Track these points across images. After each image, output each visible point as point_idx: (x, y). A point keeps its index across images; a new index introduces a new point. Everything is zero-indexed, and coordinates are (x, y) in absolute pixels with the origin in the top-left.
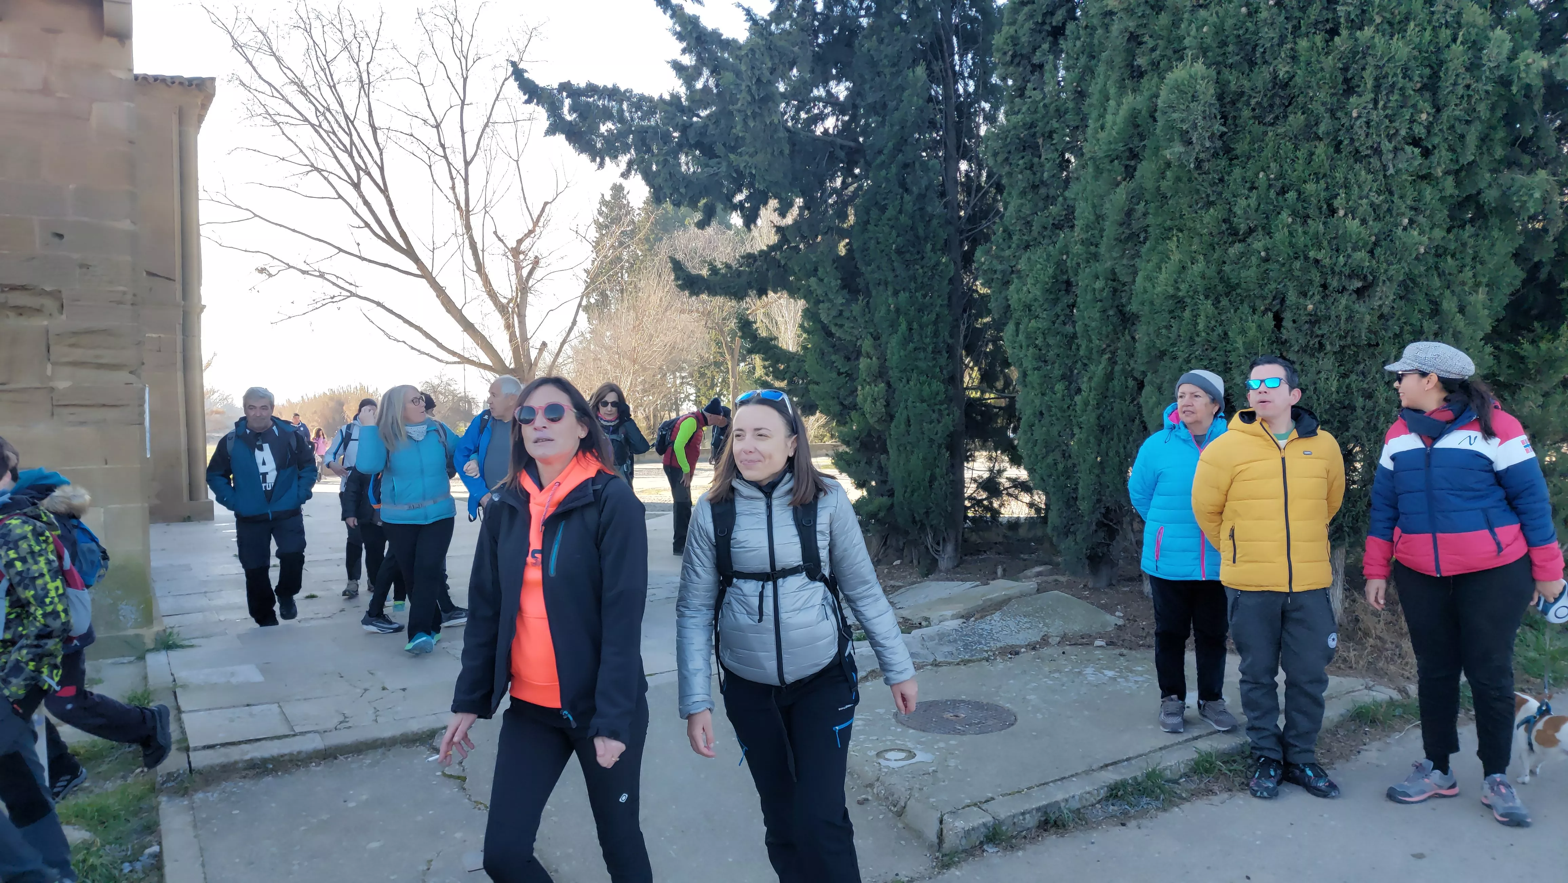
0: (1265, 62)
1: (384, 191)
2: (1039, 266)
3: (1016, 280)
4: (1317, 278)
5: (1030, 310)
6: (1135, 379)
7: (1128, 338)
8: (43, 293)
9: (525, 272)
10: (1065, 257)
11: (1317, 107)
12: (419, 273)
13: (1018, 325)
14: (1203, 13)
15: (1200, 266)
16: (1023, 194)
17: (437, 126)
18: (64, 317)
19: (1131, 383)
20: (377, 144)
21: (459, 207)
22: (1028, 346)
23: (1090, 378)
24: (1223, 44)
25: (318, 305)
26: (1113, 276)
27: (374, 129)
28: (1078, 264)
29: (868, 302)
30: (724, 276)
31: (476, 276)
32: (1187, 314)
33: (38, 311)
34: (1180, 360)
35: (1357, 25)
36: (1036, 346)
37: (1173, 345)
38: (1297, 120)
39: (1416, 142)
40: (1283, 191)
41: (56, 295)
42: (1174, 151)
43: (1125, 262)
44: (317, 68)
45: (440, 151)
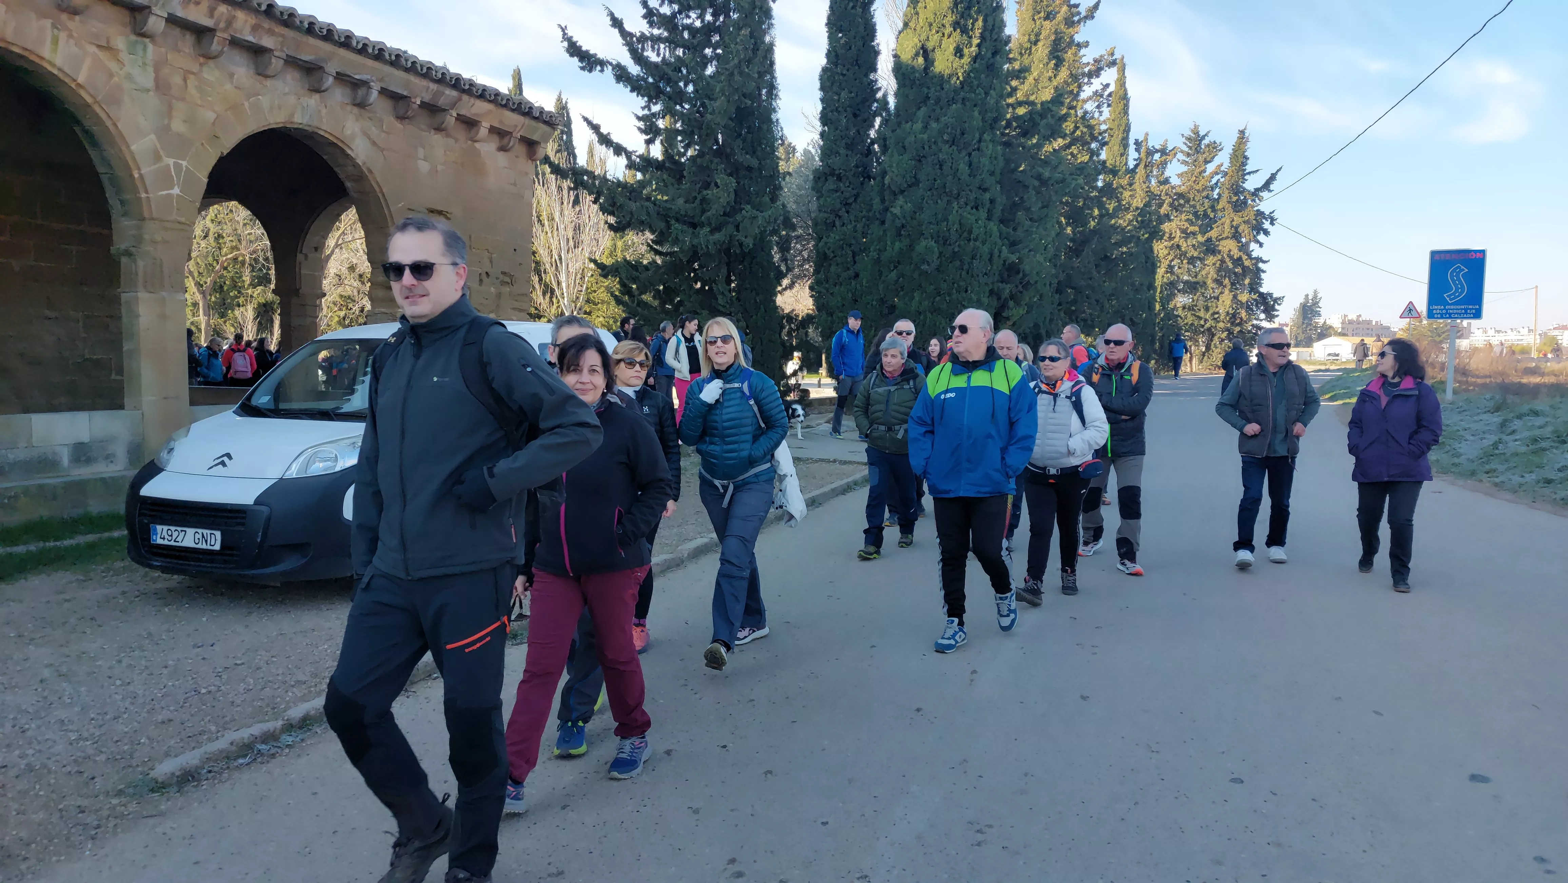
0: (950, 245)
11: (966, 263)
14: (932, 226)
15: (926, 303)
16: (837, 264)
24: (939, 237)
32: (922, 317)
35: (976, 240)
38: (958, 263)
39: (986, 274)
40: (953, 284)
42: (924, 267)
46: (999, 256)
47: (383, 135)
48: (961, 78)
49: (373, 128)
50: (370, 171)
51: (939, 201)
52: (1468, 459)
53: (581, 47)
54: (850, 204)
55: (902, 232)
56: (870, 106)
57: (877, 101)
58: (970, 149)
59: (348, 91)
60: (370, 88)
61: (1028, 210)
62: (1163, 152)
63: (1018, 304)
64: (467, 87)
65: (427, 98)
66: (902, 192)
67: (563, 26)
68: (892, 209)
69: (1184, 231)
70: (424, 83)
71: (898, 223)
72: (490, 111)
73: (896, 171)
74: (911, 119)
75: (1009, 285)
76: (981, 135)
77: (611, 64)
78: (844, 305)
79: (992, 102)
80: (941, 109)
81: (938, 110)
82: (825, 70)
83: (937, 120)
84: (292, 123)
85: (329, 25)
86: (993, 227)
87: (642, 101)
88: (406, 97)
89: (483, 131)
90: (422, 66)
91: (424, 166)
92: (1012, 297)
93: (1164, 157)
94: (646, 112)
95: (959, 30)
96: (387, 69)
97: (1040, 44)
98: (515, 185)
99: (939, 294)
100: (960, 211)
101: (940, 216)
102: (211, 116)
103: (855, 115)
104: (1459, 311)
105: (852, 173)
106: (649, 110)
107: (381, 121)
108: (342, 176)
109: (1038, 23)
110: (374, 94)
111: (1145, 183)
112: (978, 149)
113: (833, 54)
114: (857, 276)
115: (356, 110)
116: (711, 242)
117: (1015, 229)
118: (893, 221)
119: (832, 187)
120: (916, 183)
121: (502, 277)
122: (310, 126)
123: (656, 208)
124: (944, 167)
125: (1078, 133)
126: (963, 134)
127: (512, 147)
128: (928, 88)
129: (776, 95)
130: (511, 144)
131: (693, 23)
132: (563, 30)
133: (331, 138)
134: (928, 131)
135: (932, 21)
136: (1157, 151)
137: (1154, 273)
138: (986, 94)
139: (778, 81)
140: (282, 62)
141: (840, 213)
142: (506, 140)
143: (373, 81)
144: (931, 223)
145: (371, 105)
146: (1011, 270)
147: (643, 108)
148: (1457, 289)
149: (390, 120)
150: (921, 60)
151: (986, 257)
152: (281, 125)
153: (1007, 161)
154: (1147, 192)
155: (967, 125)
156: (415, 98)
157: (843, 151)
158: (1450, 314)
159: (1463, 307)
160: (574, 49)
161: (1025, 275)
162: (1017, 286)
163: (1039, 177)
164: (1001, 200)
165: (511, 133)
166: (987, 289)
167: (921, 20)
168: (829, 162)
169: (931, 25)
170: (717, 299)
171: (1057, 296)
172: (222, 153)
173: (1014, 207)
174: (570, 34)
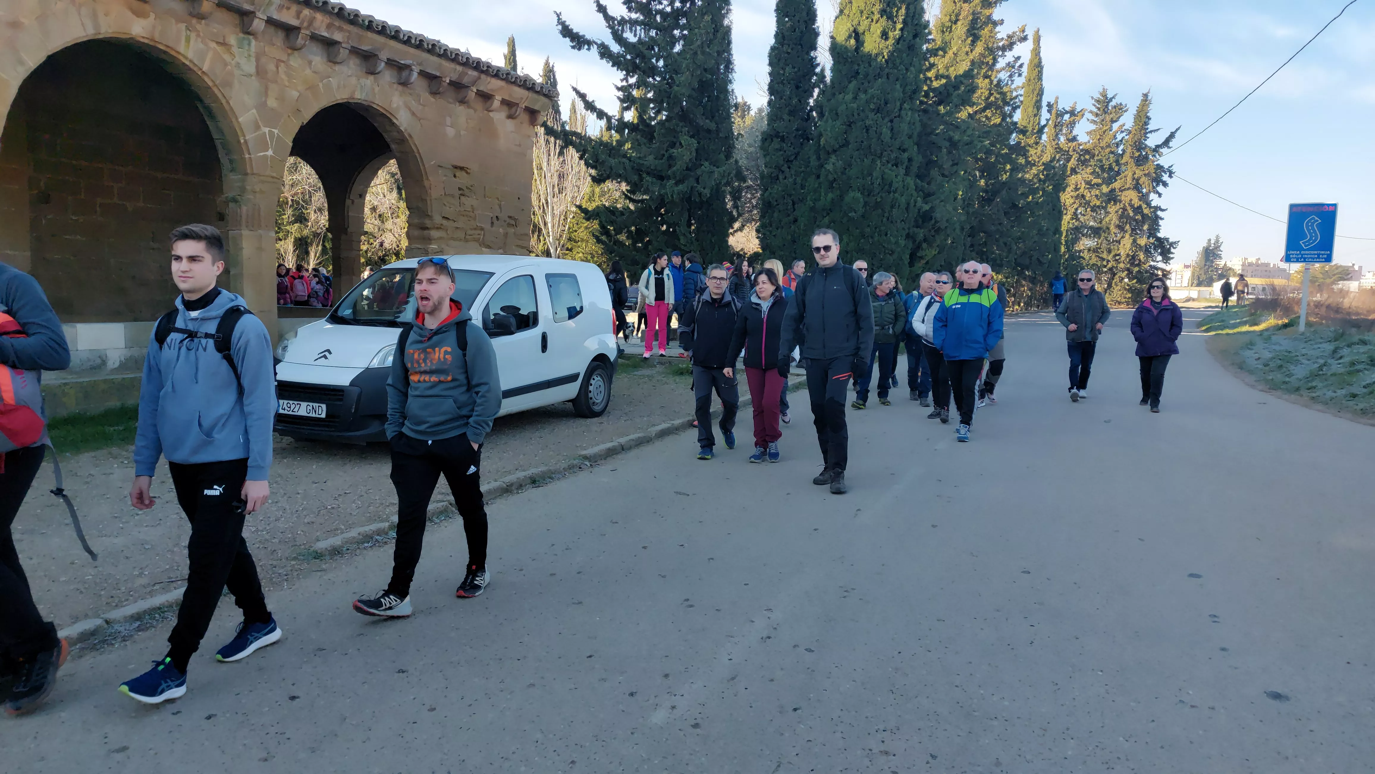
0: (874, 196)
4: (883, 250)
11: (887, 211)
14: (859, 180)
16: (779, 211)
24: (864, 189)
32: (849, 255)
35: (895, 192)
38: (880, 211)
39: (903, 220)
40: (876, 228)
42: (852, 214)
46: (915, 206)
47: (421, 107)
48: (886, 57)
49: (413, 102)
50: (410, 136)
51: (865, 160)
52: (1298, 379)
53: (572, 30)
54: (792, 161)
55: (834, 185)
56: (810, 79)
57: (817, 75)
58: (893, 116)
59: (395, 73)
60: (412, 70)
61: (940, 167)
62: (1072, 113)
63: (930, 245)
64: (485, 68)
65: (454, 77)
66: (835, 151)
67: (558, 13)
68: (826, 166)
69: (1088, 183)
70: (452, 66)
71: (831, 178)
72: (502, 88)
73: (829, 134)
74: (843, 90)
75: (923, 231)
76: (901, 105)
77: (596, 43)
78: (784, 245)
79: (912, 76)
80: (869, 83)
81: (866, 84)
82: (773, 49)
83: (865, 92)
84: (353, 98)
85: (384, 22)
86: (910, 181)
87: (622, 74)
88: (439, 77)
89: (496, 103)
90: (451, 53)
91: (450, 132)
92: (925, 240)
93: (1073, 118)
94: (624, 83)
95: (885, 17)
96: (425, 55)
97: (959, 23)
98: (520, 145)
99: (863, 236)
100: (883, 168)
101: (865, 172)
102: (295, 94)
103: (797, 87)
104: (1313, 256)
105: (794, 135)
106: (627, 81)
107: (419, 96)
108: (388, 140)
109: (958, 5)
110: (415, 75)
111: (1054, 140)
112: (899, 116)
113: (781, 35)
114: (795, 221)
115: (400, 88)
116: (676, 191)
117: (929, 183)
118: (827, 175)
119: (777, 146)
120: (846, 144)
121: (508, 220)
122: (366, 101)
123: (632, 163)
124: (870, 131)
125: (992, 99)
126: (886, 103)
127: (518, 115)
128: (859, 65)
129: (732, 69)
130: (518, 113)
131: (663, 9)
132: (558, 16)
133: (381, 110)
134: (857, 102)
135: (863, 9)
136: (1067, 112)
137: (1060, 219)
138: (907, 69)
139: (734, 57)
140: (348, 51)
141: (783, 168)
142: (513, 109)
143: (414, 65)
144: (858, 178)
145: (412, 83)
146: (925, 218)
147: (622, 80)
148: (1311, 237)
149: (426, 97)
150: (853, 42)
151: (903, 206)
152: (346, 101)
153: (924, 126)
154: (1056, 148)
155: (890, 96)
156: (445, 77)
157: (786, 117)
158: (1305, 258)
159: (1316, 252)
160: (566, 31)
161: (936, 222)
162: (930, 231)
163: (950, 139)
164: (918, 159)
165: (518, 104)
166: (904, 233)
167: (853, 8)
168: (775, 125)
169: (862, 12)
170: (679, 240)
171: (969, 239)
172: (303, 123)
173: (929, 164)
174: (563, 19)
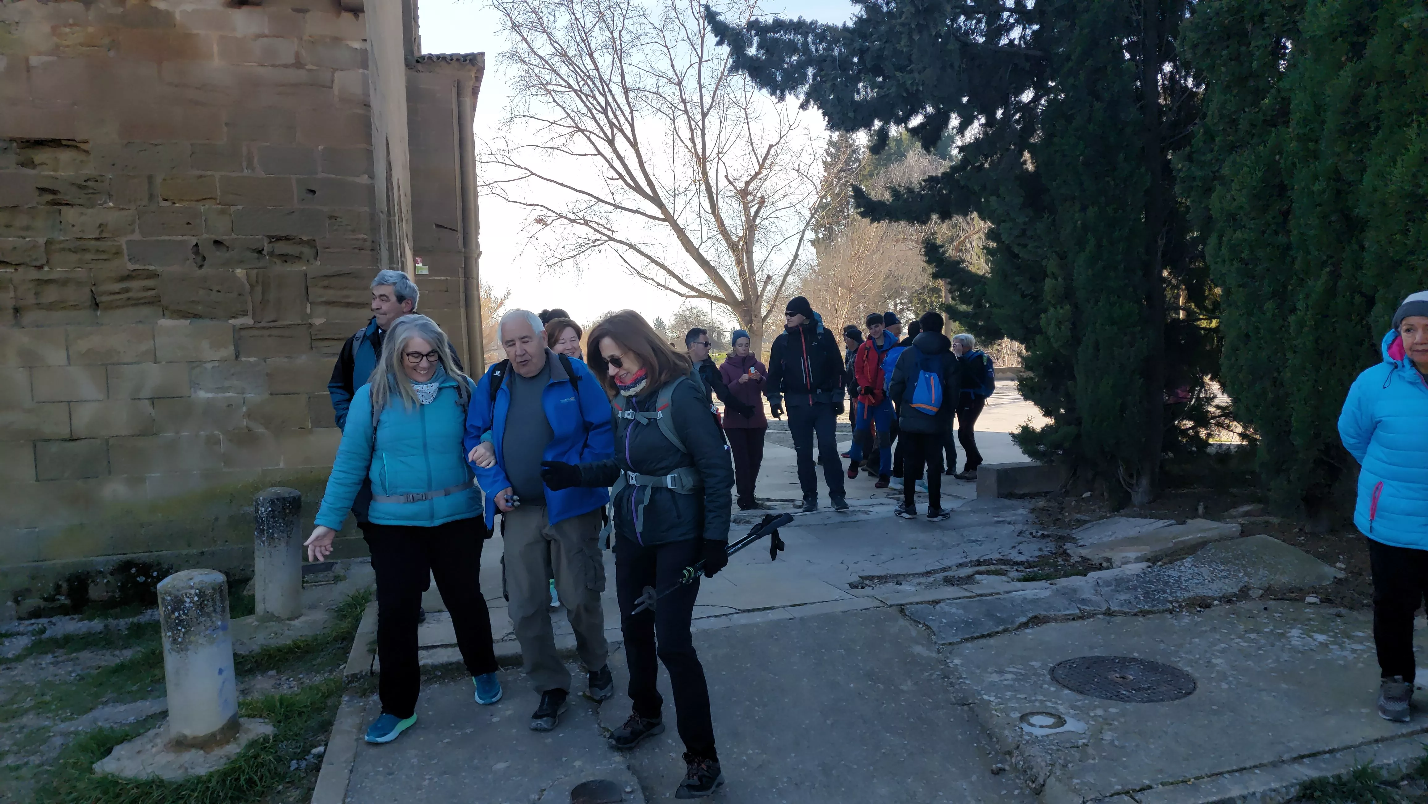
1: (634, 145)
2: (1246, 169)
3: (1218, 188)
5: (1235, 220)
6: (1362, 294)
7: (1356, 247)
8: (301, 242)
9: (753, 211)
10: (1277, 157)
12: (662, 217)
13: (1220, 237)
17: (679, 84)
18: (318, 263)
19: (1358, 299)
20: (629, 103)
21: (697, 156)
22: (1232, 260)
23: (1307, 296)
25: (581, 248)
26: (1336, 176)
27: (626, 90)
28: (1294, 164)
29: (1054, 220)
30: (906, 200)
31: (711, 216)
33: (299, 257)
34: (1420, 271)
36: (1242, 260)
37: (1412, 253)
41: (311, 243)
43: (1351, 156)
44: (579, 40)
45: (681, 106)
